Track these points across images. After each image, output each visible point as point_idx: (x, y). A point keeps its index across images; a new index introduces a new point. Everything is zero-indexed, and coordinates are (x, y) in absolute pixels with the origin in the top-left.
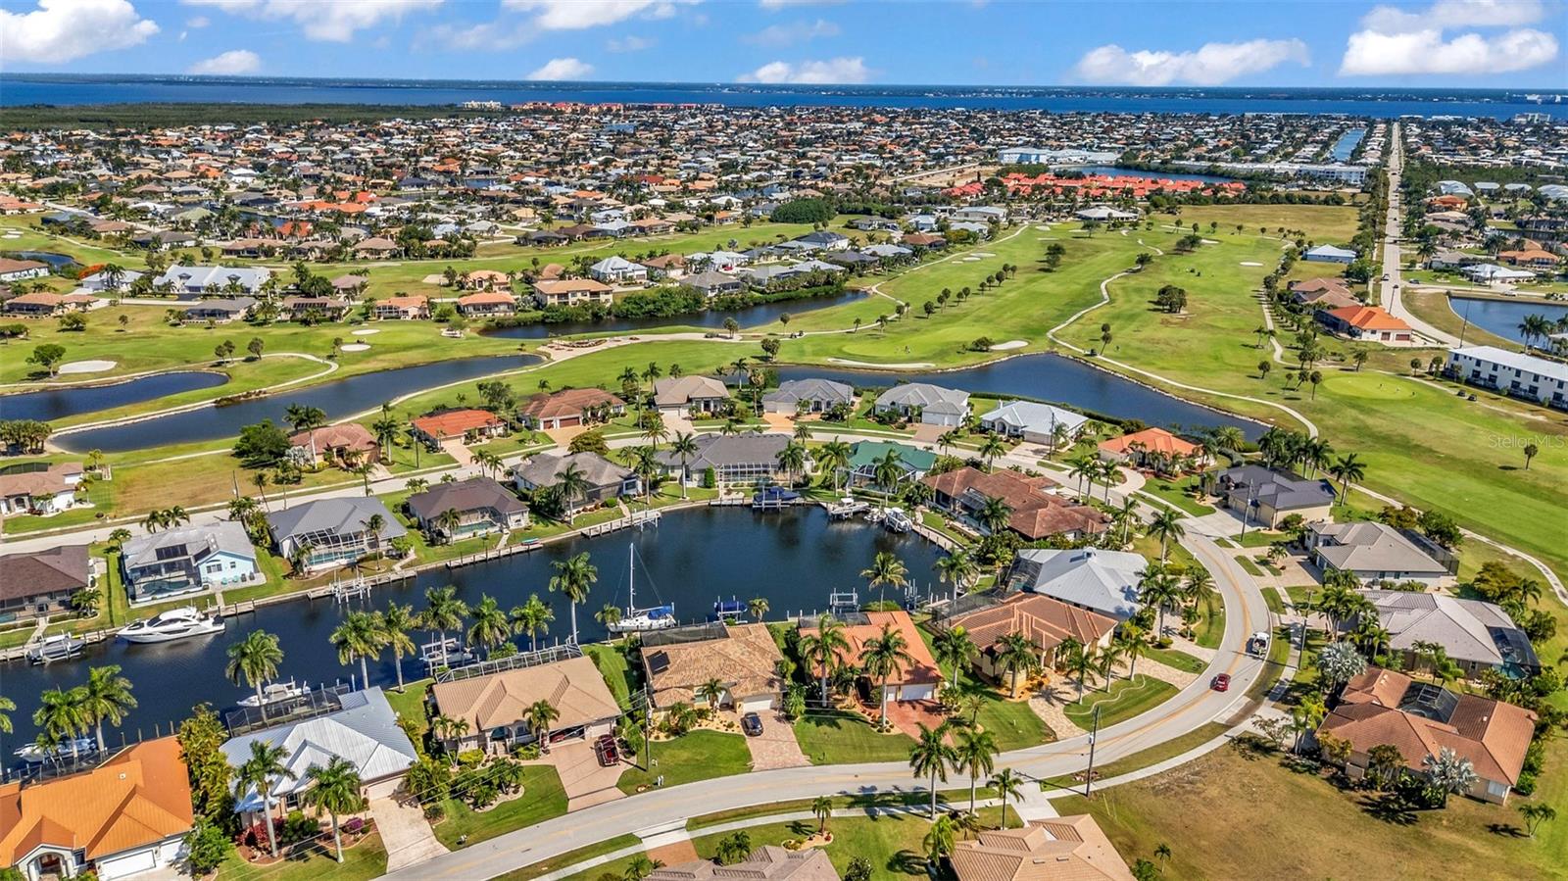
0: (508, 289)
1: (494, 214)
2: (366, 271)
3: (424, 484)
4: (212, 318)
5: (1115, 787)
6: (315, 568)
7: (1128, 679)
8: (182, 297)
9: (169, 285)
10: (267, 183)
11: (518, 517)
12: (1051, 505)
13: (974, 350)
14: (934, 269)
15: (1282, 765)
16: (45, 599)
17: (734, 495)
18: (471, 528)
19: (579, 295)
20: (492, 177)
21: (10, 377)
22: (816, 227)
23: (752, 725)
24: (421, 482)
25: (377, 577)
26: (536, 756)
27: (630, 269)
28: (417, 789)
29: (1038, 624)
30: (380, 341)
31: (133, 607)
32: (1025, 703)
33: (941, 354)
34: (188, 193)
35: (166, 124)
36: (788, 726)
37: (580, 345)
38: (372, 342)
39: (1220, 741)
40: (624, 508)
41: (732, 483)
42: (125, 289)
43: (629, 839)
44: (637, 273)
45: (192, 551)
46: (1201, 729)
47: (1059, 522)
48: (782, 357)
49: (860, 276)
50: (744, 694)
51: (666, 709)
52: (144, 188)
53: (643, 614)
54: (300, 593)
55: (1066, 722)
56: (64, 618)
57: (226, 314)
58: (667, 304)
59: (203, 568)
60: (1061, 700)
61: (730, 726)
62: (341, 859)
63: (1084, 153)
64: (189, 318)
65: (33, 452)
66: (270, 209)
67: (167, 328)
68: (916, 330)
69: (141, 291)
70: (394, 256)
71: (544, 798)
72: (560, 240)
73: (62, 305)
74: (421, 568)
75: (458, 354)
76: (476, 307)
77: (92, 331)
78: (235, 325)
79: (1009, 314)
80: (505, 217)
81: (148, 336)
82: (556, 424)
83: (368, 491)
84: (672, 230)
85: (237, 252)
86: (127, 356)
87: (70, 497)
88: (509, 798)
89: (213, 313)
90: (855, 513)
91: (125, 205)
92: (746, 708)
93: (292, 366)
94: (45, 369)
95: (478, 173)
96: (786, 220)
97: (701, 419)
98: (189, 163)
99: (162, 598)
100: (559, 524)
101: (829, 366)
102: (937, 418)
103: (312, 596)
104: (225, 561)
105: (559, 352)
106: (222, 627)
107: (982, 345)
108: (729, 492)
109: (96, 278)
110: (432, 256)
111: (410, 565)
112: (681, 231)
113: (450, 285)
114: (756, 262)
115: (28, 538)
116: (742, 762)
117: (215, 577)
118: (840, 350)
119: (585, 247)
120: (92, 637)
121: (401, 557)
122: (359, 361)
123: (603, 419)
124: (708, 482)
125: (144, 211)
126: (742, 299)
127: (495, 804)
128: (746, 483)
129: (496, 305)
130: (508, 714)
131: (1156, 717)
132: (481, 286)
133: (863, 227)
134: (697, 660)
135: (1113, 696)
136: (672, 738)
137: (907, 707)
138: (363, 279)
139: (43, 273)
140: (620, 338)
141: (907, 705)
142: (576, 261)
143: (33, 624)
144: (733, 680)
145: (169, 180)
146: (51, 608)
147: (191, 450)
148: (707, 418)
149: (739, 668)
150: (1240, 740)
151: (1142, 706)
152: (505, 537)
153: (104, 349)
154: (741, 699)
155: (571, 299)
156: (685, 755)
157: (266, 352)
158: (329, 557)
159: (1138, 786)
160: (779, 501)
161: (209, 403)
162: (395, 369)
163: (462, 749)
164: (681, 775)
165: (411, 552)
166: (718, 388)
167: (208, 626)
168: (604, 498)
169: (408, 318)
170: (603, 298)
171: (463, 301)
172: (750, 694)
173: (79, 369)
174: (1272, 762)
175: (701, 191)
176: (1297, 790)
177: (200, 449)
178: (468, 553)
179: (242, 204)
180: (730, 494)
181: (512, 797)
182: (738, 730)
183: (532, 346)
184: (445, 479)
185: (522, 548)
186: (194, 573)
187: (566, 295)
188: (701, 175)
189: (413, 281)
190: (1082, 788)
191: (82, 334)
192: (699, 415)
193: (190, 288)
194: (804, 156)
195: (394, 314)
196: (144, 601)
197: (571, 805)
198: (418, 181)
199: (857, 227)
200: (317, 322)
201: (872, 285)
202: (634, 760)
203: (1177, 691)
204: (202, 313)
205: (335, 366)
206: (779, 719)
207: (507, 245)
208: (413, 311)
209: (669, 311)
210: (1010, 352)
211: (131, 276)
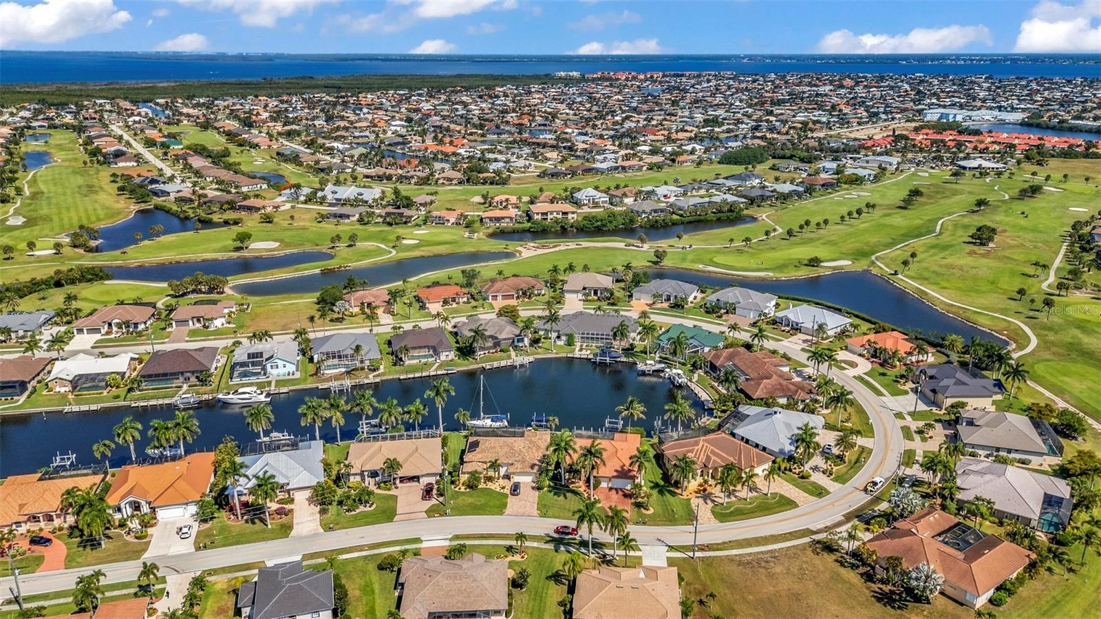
0: (517, 207)
1: (534, 155)
2: (436, 193)
3: (402, 329)
4: (339, 219)
5: (714, 557)
6: (326, 372)
7: (767, 495)
8: (331, 205)
9: (324, 198)
10: (408, 131)
11: (447, 353)
12: (775, 377)
13: (806, 265)
14: (817, 203)
15: (836, 561)
16: (188, 374)
17: (584, 352)
18: (419, 357)
19: (555, 214)
20: (548, 128)
21: (225, 249)
22: (746, 169)
23: (515, 489)
24: (400, 328)
25: (357, 381)
26: (389, 490)
27: (598, 197)
28: (321, 497)
29: (712, 452)
30: (426, 238)
31: (230, 383)
32: (689, 500)
33: (781, 267)
34: (362, 137)
35: (370, 89)
36: (537, 493)
37: (543, 247)
38: (421, 238)
39: (807, 540)
40: (513, 354)
41: (585, 344)
42: (302, 198)
43: (418, 540)
44: (602, 199)
45: (265, 356)
46: (796, 532)
47: (778, 389)
48: (667, 263)
49: (759, 206)
50: (514, 471)
51: (468, 473)
52: (338, 133)
53: (488, 418)
54: (314, 386)
55: (709, 515)
56: (196, 386)
57: (348, 217)
58: (611, 222)
59: (268, 366)
60: (713, 501)
61: (503, 488)
62: (270, 526)
63: (996, 113)
64: (328, 218)
65: (218, 293)
66: (403, 149)
67: (315, 224)
68: (773, 249)
69: (310, 200)
70: (460, 183)
71: (384, 512)
72: (566, 175)
73: (264, 207)
74: (384, 378)
75: (469, 249)
76: (491, 219)
77: (277, 223)
78: (351, 224)
79: (853, 240)
80: (540, 158)
81: (304, 228)
82: (500, 298)
83: (371, 330)
84: (645, 168)
85: (371, 177)
86: (286, 240)
87: (223, 320)
88: (365, 509)
89: (341, 216)
90: (653, 371)
91: (324, 144)
92: (516, 479)
93: (370, 251)
94: (241, 245)
95: (540, 125)
96: (729, 163)
97: (590, 301)
98: (370, 117)
99: (245, 380)
100: (471, 360)
101: (698, 271)
102: (746, 312)
103: (320, 387)
104: (280, 363)
105: (528, 251)
106: (269, 399)
107: (814, 262)
108: (581, 350)
109: (288, 191)
110: (483, 184)
111: (378, 375)
112: (651, 169)
113: (485, 203)
114: (689, 194)
115: (197, 341)
116: (500, 508)
117: (275, 372)
118: (711, 260)
119: (582, 179)
120: (205, 397)
121: (375, 370)
122: (409, 250)
123: (530, 297)
124: (570, 343)
125: (332, 149)
126: (664, 220)
127: (358, 511)
128: (594, 345)
129: (503, 218)
130: (377, 464)
131: (770, 520)
132: (501, 205)
133: (782, 169)
134: (494, 447)
135: (751, 504)
136: (468, 490)
137: (614, 492)
138: (433, 198)
139: (265, 186)
140: (570, 244)
141: (614, 491)
142: (566, 190)
143: (181, 387)
144: (510, 462)
145: (355, 128)
146: (191, 380)
147: (296, 299)
148: (594, 301)
149: (517, 455)
150: (819, 542)
151: (766, 512)
152: (437, 364)
153: (277, 235)
154: (514, 473)
155: (550, 216)
156: (470, 500)
157: (360, 241)
158: (335, 367)
159: (731, 559)
160: (608, 359)
161: (317, 271)
162: (428, 257)
163: (352, 479)
164: (461, 511)
165: (382, 367)
166: (606, 282)
167: (262, 398)
168: (503, 347)
169: (449, 224)
170: (570, 216)
171: (484, 215)
172: (518, 471)
173: (261, 246)
174: (830, 558)
175: (681, 140)
176: (836, 578)
177: (301, 298)
178: (414, 372)
179: (389, 145)
180: (582, 351)
181: (368, 509)
182: (507, 491)
183: (512, 246)
184: (414, 327)
185: (445, 372)
186: (264, 369)
187: (546, 214)
188: (686, 128)
189: (466, 200)
190: (691, 554)
191: (270, 225)
192: (589, 298)
193: (336, 199)
194: (771, 113)
195: (441, 221)
196: (236, 381)
197: (395, 519)
198: (498, 131)
199: (778, 169)
200: (396, 224)
201: (764, 215)
202: (441, 499)
203: (796, 506)
204: (335, 216)
205: (394, 252)
206: (533, 488)
207: (533, 177)
208: (452, 220)
209: (611, 227)
210: (834, 268)
211: (306, 191)
